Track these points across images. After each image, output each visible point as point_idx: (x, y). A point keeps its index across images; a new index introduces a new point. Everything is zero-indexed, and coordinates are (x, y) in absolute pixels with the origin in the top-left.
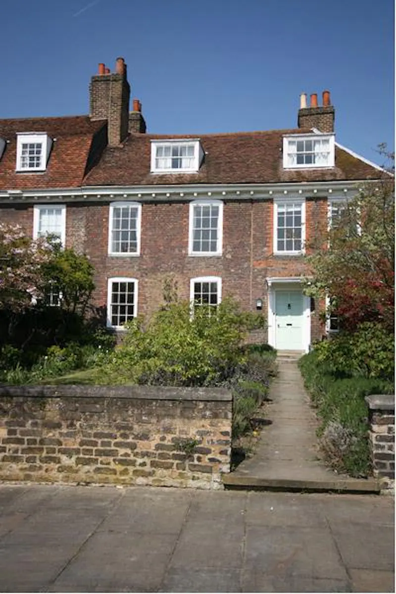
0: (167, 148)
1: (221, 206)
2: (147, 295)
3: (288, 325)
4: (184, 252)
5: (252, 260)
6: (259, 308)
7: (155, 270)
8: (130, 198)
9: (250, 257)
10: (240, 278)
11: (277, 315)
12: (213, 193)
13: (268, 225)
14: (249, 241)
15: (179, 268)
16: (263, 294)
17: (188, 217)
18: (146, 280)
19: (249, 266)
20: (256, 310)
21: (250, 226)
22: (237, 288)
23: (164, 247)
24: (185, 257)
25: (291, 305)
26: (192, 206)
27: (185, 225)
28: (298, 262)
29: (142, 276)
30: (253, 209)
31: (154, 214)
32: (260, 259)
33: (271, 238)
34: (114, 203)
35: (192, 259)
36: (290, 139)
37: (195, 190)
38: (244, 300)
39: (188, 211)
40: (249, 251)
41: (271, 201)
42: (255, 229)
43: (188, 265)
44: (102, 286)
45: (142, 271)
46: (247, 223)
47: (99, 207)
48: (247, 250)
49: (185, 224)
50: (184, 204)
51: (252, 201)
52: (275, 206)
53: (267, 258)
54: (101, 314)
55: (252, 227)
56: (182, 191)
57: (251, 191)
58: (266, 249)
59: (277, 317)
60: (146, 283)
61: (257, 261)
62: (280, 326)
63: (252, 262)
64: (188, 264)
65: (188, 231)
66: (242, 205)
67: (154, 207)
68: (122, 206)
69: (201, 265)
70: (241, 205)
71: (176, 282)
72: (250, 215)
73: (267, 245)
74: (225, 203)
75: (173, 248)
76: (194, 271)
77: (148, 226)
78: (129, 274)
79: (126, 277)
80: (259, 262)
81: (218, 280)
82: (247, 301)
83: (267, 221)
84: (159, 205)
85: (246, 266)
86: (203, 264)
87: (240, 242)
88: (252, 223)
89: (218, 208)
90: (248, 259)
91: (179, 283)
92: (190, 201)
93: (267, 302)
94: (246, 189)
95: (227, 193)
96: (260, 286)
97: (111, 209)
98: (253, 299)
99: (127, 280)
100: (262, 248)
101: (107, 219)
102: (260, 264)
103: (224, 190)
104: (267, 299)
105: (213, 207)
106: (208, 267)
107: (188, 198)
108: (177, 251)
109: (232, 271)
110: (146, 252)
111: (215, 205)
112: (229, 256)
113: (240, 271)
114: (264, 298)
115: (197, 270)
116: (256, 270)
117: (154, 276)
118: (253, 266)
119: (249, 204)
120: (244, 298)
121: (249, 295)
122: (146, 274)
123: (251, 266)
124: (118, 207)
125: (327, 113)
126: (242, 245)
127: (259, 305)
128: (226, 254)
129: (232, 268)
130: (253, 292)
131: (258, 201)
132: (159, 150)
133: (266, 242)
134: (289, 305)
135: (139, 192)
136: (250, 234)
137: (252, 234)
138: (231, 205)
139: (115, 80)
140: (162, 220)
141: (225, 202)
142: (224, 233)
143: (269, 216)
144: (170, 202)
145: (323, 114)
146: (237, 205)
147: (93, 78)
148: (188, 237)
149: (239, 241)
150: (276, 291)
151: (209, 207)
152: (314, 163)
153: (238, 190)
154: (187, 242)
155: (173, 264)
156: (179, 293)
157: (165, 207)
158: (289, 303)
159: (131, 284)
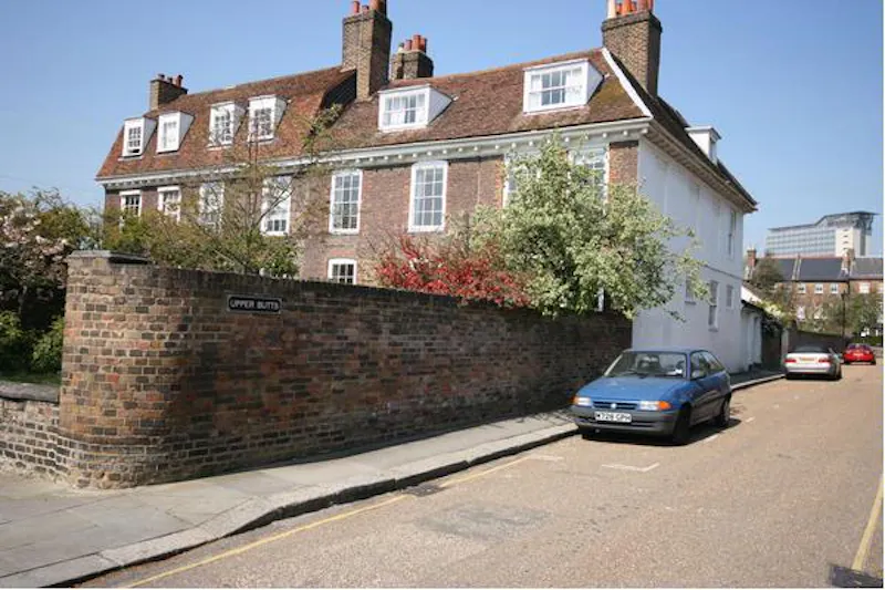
0: (397, 99)
1: (445, 166)
4: (403, 227)
8: (349, 165)
12: (434, 153)
13: (496, 189)
17: (409, 184)
18: (364, 261)
21: (476, 192)
23: (383, 222)
24: (404, 233)
26: (414, 169)
27: (406, 194)
29: (361, 257)
30: (480, 170)
31: (375, 181)
34: (337, 171)
35: (411, 235)
36: (534, 73)
37: (414, 150)
39: (409, 177)
41: (500, 157)
42: (481, 196)
44: (322, 270)
45: (360, 251)
46: (473, 187)
47: (323, 177)
49: (405, 192)
50: (404, 168)
51: (479, 159)
55: (479, 192)
56: (400, 153)
57: (475, 147)
60: (364, 264)
65: (409, 201)
66: (469, 165)
67: (374, 173)
68: (344, 174)
70: (467, 165)
72: (476, 178)
74: (449, 164)
75: (392, 223)
77: (368, 197)
78: (348, 254)
79: (346, 257)
83: (496, 184)
84: (379, 171)
88: (479, 188)
89: (441, 170)
92: (410, 164)
94: (468, 144)
95: (449, 151)
97: (334, 178)
99: (347, 262)
101: (329, 190)
103: (444, 147)
105: (437, 170)
107: (408, 160)
108: (396, 227)
110: (365, 228)
111: (439, 167)
119: (476, 164)
122: (365, 255)
124: (339, 175)
125: (640, 22)
128: (448, 228)
131: (486, 158)
132: (389, 102)
135: (358, 157)
136: (476, 202)
137: (478, 202)
138: (456, 166)
139: (366, 20)
140: (382, 189)
141: (450, 162)
142: (448, 201)
143: (498, 178)
144: (391, 167)
145: (634, 23)
146: (462, 165)
147: (345, 20)
148: (408, 209)
149: (463, 211)
151: (432, 171)
152: (563, 101)
153: (459, 147)
154: (407, 214)
157: (384, 173)
159: (351, 267)
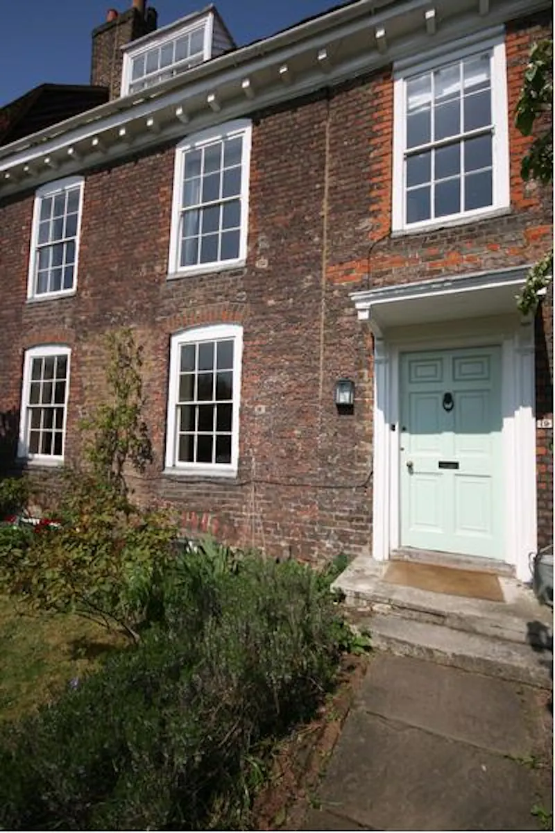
0: (152, 55)
2: (86, 383)
3: (443, 465)
4: (158, 269)
5: (325, 262)
6: (345, 409)
7: (99, 322)
8: (64, 169)
9: (318, 258)
10: (293, 320)
11: (403, 429)
12: (223, 98)
13: (375, 147)
14: (320, 209)
15: (148, 309)
16: (359, 365)
17: (169, 182)
18: (85, 347)
19: (317, 280)
20: (335, 416)
21: (321, 167)
22: (283, 351)
23: (120, 266)
24: (159, 282)
25: (456, 398)
26: (180, 154)
27: (163, 204)
28: (479, 244)
29: (77, 339)
30: (329, 117)
31: (106, 190)
32: (351, 258)
33: (386, 185)
34: (41, 189)
35: (173, 285)
38: (300, 386)
39: (171, 168)
40: (317, 239)
41: (385, 73)
42: (335, 172)
43: (166, 302)
44: (15, 368)
45: (79, 328)
46: (314, 158)
47: (19, 204)
48: (310, 239)
49: (162, 200)
50: (163, 152)
51: (326, 93)
52: (400, 87)
53: (371, 250)
54: (7, 427)
55: (327, 167)
56: (149, 114)
58: (367, 223)
59: (405, 436)
60: (85, 353)
61: (341, 264)
62: (415, 469)
63: (327, 270)
64: (165, 298)
65: (170, 217)
66: (301, 115)
67: (105, 177)
68: (54, 192)
69: (194, 298)
70: (297, 115)
71: (141, 348)
73: (373, 208)
74: (256, 123)
75: (136, 265)
76: (178, 315)
77: (92, 223)
78: (56, 337)
79: (52, 343)
80: (346, 266)
81: (233, 332)
82: (309, 389)
83: (374, 135)
84: (114, 169)
85: (307, 285)
86: (198, 293)
87: (293, 219)
88: (328, 156)
89: (239, 141)
90: (314, 263)
91: (146, 349)
92: (174, 143)
93: (371, 389)
96: (347, 340)
97: (37, 202)
98: (325, 383)
99: (55, 352)
100: (357, 224)
101: (30, 225)
102: (348, 272)
104: (371, 380)
105: (228, 143)
106: (211, 301)
107: (169, 134)
108: (144, 271)
109: (271, 302)
110: (86, 282)
111: (232, 134)
112: (262, 264)
113: (291, 300)
114: (361, 376)
115: (184, 311)
116: (336, 293)
117: (97, 337)
118: (329, 280)
119: (320, 105)
120: (302, 380)
121: (315, 369)
122: (86, 336)
123: (323, 282)
124: (47, 196)
126: (300, 227)
127: (344, 397)
128: (255, 260)
129: (271, 294)
130: (327, 359)
131: (346, 85)
132: (140, 62)
133: (372, 202)
134: (448, 398)
135: (70, 141)
136: (322, 188)
137: (327, 186)
138: (271, 123)
140: (119, 202)
141: (255, 117)
143: (379, 121)
144: (135, 157)
146: (288, 116)
147: (94, 30)
148: (168, 232)
149: (290, 216)
150: (402, 354)
151: (217, 147)
154: (167, 245)
155: (135, 303)
156: (145, 375)
157: (124, 172)
158: (448, 387)
159: (62, 361)
